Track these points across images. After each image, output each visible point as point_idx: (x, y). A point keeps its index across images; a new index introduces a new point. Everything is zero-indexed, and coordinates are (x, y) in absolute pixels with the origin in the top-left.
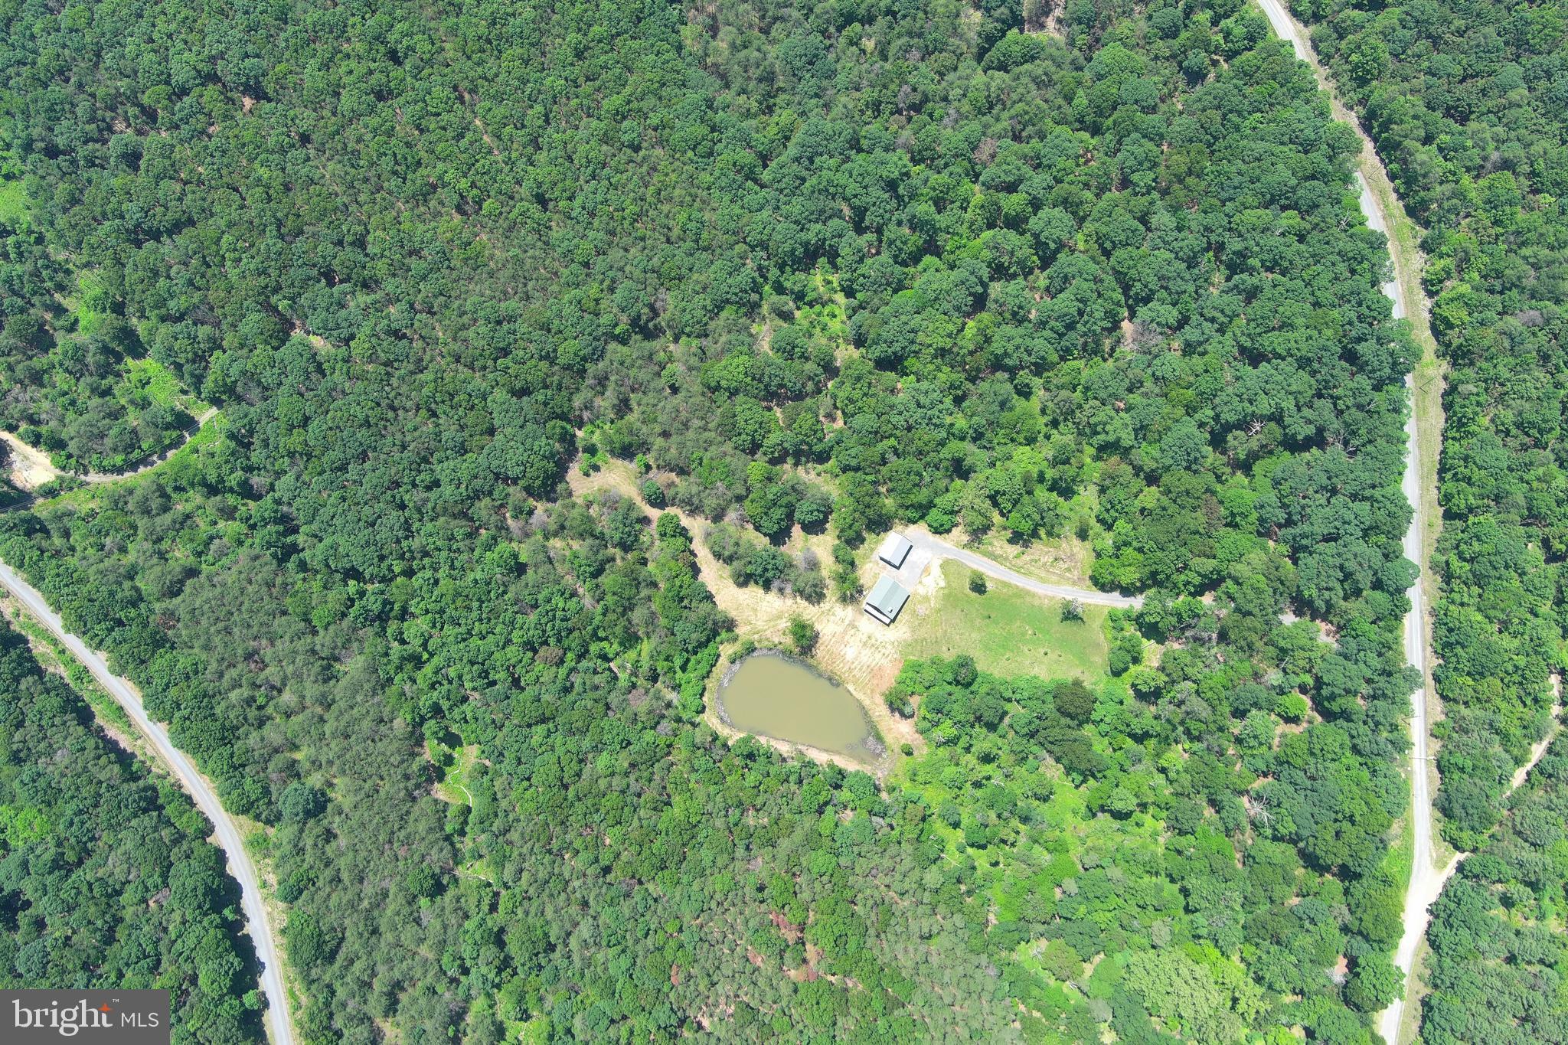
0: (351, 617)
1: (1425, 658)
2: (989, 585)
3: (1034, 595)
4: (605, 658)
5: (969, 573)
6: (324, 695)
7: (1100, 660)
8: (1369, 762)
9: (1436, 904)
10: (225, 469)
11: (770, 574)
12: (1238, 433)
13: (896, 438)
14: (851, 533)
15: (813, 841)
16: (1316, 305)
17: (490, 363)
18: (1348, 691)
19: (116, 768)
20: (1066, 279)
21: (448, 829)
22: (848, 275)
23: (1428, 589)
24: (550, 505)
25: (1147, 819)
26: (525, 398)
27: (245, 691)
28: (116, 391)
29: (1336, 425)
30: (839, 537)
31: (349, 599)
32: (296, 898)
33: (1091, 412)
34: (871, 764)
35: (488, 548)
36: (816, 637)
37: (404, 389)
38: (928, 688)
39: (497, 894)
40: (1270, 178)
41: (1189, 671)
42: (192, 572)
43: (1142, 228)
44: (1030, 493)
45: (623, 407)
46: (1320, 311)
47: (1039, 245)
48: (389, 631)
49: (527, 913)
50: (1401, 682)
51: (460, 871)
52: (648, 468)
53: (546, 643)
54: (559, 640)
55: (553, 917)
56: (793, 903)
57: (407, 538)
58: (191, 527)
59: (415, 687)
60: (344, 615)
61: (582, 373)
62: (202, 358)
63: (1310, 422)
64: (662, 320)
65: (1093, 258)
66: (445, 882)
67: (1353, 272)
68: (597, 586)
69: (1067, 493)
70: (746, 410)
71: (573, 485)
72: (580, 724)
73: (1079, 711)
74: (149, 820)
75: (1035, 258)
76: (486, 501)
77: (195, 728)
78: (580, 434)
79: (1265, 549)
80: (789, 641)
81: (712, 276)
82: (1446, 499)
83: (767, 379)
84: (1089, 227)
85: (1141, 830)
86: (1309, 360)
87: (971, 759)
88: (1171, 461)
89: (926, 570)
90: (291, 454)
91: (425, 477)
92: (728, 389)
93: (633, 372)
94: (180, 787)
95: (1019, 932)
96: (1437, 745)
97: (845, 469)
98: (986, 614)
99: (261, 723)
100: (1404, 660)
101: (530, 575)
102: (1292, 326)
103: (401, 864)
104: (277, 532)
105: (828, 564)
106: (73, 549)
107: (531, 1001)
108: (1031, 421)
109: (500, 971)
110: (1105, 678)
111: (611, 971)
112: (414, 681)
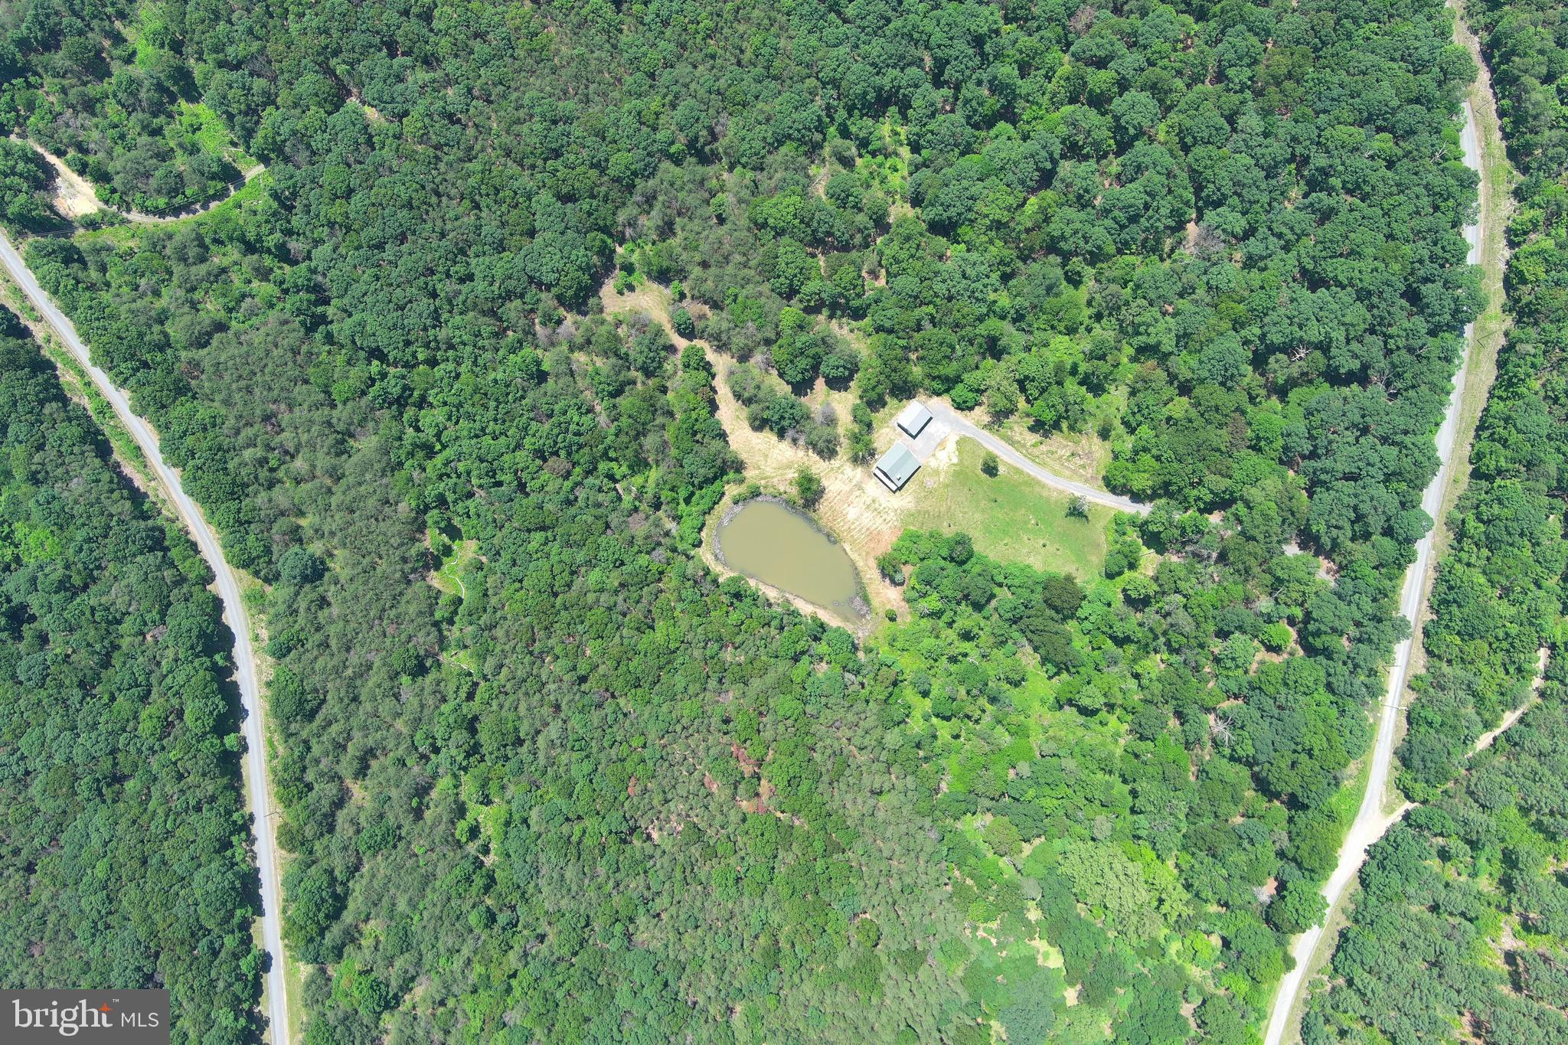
0: (370, 397)
1: (1419, 611)
2: (1002, 469)
3: (1044, 486)
4: (612, 478)
5: (983, 454)
6: (334, 468)
7: (1097, 560)
8: (1340, 702)
9: (1375, 845)
10: (265, 229)
11: (786, 423)
12: (1280, 356)
13: (935, 306)
14: (873, 395)
15: (784, 685)
16: (1390, 237)
17: (540, 162)
18: (1334, 630)
19: (128, 504)
20: (1139, 169)
21: (438, 615)
22: (916, 129)
23: (1438, 544)
24: (579, 318)
25: (1113, 720)
26: (569, 205)
27: (259, 452)
28: (166, 132)
29: (1383, 364)
30: (861, 397)
31: (370, 378)
32: (284, 656)
33: (1137, 311)
34: (854, 623)
35: (513, 351)
36: (821, 492)
37: (450, 176)
38: (922, 560)
39: (476, 684)
40: (1371, 95)
41: (1182, 585)
42: (221, 327)
43: (1228, 127)
44: (1060, 383)
45: (667, 230)
46: (1391, 244)
47: (1118, 129)
48: (406, 416)
49: (501, 707)
50: (1389, 630)
51: (444, 657)
52: (682, 296)
53: (556, 454)
54: (569, 454)
55: (526, 713)
56: (756, 738)
57: (434, 327)
58: (225, 282)
59: (423, 475)
60: (364, 393)
61: (630, 188)
62: (255, 112)
63: (1355, 356)
64: (720, 146)
65: (1171, 151)
66: (428, 665)
67: (1436, 208)
68: (614, 406)
69: (1097, 389)
70: (789, 252)
71: (605, 301)
72: (578, 537)
73: (1065, 605)
74: (154, 558)
75: (1112, 142)
76: (517, 303)
77: (206, 478)
78: (620, 250)
79: (1283, 477)
80: (794, 492)
81: (778, 108)
82: (1477, 457)
83: (815, 224)
84: (1174, 118)
85: (1104, 729)
86: (1369, 293)
87: (951, 634)
88: (1207, 374)
89: (942, 445)
90: (331, 224)
91: (459, 269)
92: (774, 228)
93: (681, 195)
94: (187, 533)
95: (967, 804)
96: (1412, 697)
97: (879, 329)
98: (993, 496)
99: (271, 485)
100: (1397, 609)
101: (550, 385)
102: (1360, 255)
103: (388, 641)
104: (309, 301)
105: (845, 422)
106: (108, 285)
107: (493, 788)
108: (1075, 311)
109: (468, 755)
110: (1098, 578)
111: (572, 773)
112: (423, 469)
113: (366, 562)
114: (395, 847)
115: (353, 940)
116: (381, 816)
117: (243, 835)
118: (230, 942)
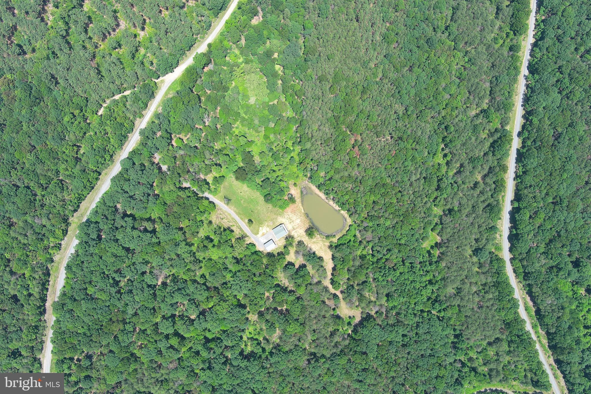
0: (446, 305)
1: (132, 138)
2: (247, 221)
3: (235, 211)
4: (373, 255)
5: (251, 227)
6: (463, 284)
7: (226, 183)
9: (171, 72)
10: (467, 374)
11: (312, 255)
12: (148, 229)
13: (253, 279)
14: (282, 256)
15: (337, 171)
16: (101, 257)
17: (370, 368)
19: (533, 290)
21: (441, 226)
22: (240, 343)
24: (370, 312)
25: (237, 132)
26: (364, 351)
27: (487, 296)
29: (117, 217)
30: (285, 257)
31: (444, 311)
32: (493, 226)
33: (188, 259)
34: (308, 186)
35: (395, 307)
36: (306, 230)
37: (401, 372)
38: (281, 199)
39: (434, 201)
40: (89, 306)
41: (204, 166)
42: (490, 344)
44: (220, 242)
45: (332, 334)
46: (101, 254)
47: (174, 323)
48: (435, 295)
49: (428, 191)
50: (146, 133)
51: (441, 213)
52: (334, 309)
53: (389, 268)
54: (385, 267)
55: (421, 186)
57: (419, 322)
58: (485, 359)
59: (434, 273)
60: (448, 307)
61: (341, 351)
63: (126, 221)
64: (308, 356)
66: (447, 211)
68: (366, 278)
69: (208, 238)
70: (296, 312)
71: (360, 315)
73: (241, 170)
74: (529, 269)
75: (177, 319)
76: (390, 322)
77: (506, 291)
78: (350, 332)
80: (316, 233)
82: (97, 179)
84: (155, 320)
85: (240, 130)
87: (279, 173)
88: (173, 230)
89: (263, 234)
90: (445, 368)
91: (406, 340)
92: (298, 322)
93: (325, 343)
95: (290, 120)
96: (144, 112)
97: (273, 277)
98: (252, 213)
99: (485, 285)
100: (141, 138)
101: (386, 292)
102: (112, 254)
103: (459, 222)
104: (459, 344)
105: (292, 250)
106: (525, 370)
107: (436, 167)
108: (207, 265)
109: (442, 179)
110: (227, 177)
111: (411, 163)
112: (434, 276)
113: (460, 249)
114: (471, 157)
115: (491, 133)
116: (473, 168)
117: (518, 174)
118: (529, 143)
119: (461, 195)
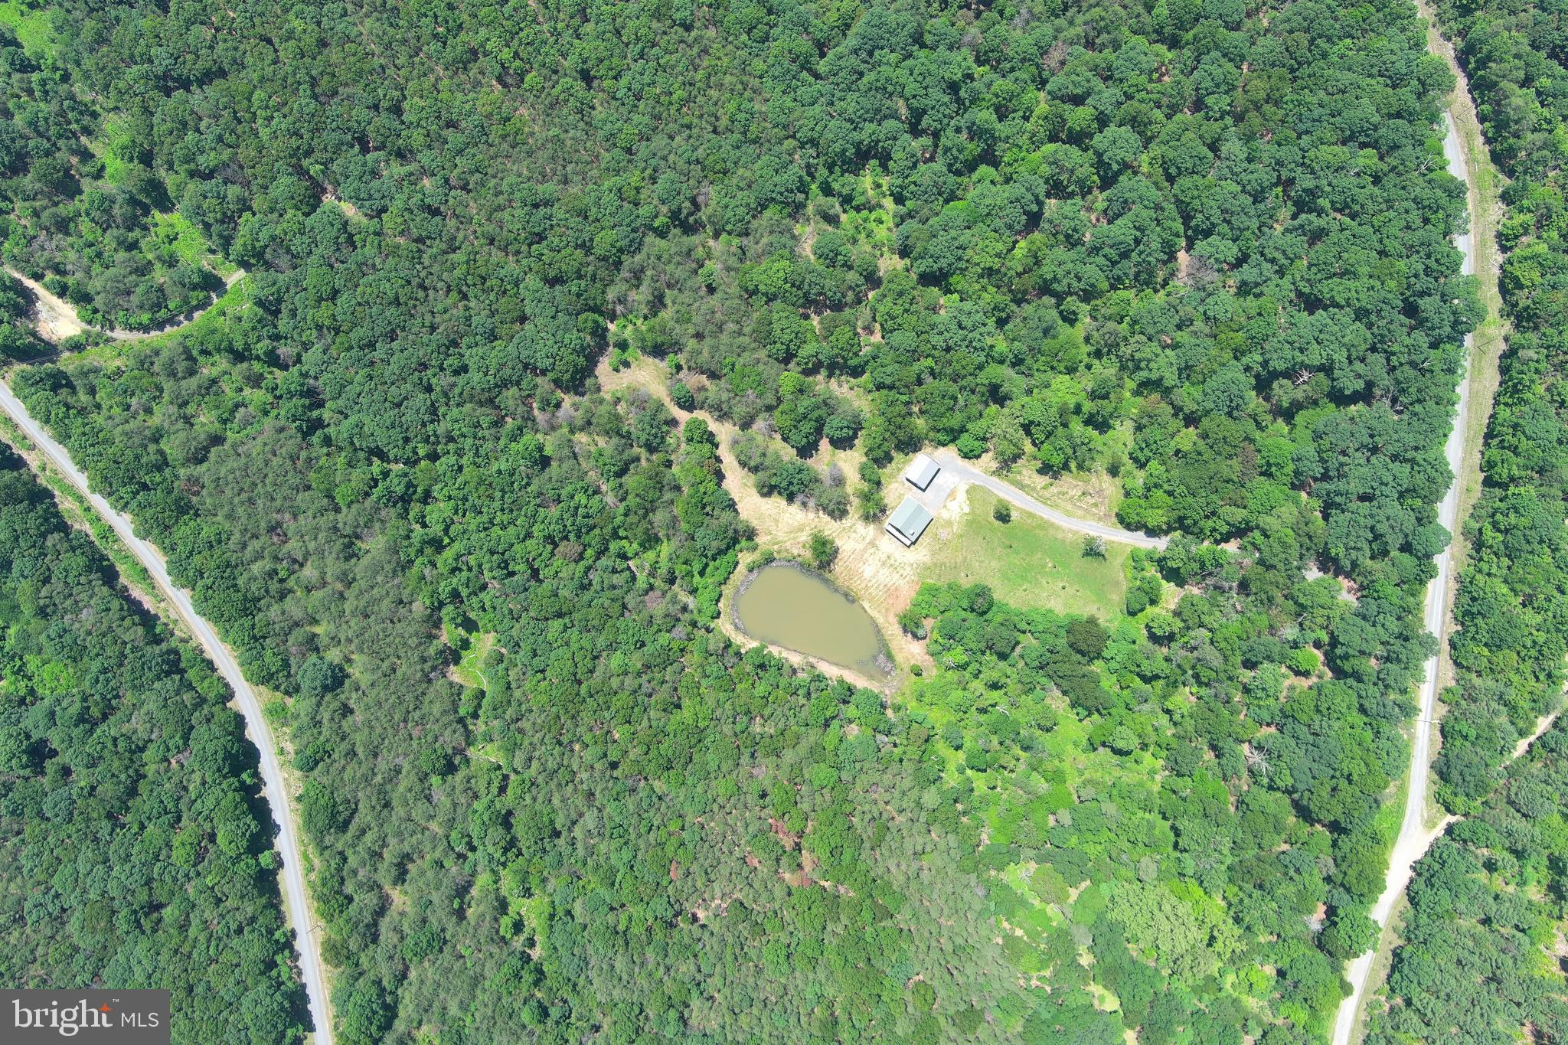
0: (374, 497)
1: (1444, 622)
2: (1014, 515)
3: (1058, 528)
4: (624, 557)
5: (994, 502)
6: (345, 574)
7: (1118, 598)
8: (1374, 723)
9: (1420, 862)
10: (253, 336)
11: (794, 488)
12: (1285, 382)
13: (934, 357)
14: (879, 453)
15: (817, 753)
16: (1382, 253)
17: (524, 248)
18: (1362, 653)
19: (140, 630)
20: (1126, 205)
21: (462, 712)
22: (899, 182)
23: (1457, 554)
24: (577, 399)
25: (1147, 757)
26: (558, 287)
27: (266, 564)
28: (142, 244)
29: (1386, 381)
30: (866, 454)
31: (373, 479)
32: (312, 769)
33: (1135, 346)
34: (880, 681)
35: (514, 438)
36: (835, 553)
37: (436, 269)
38: (942, 612)
39: (506, 777)
40: (1352, 113)
41: (1206, 619)
42: (217, 440)
43: (1210, 155)
44: (1065, 425)
45: (657, 303)
46: (1386, 261)
47: (1100, 164)
48: (412, 514)
49: (535, 799)
50: (1417, 648)
51: (471, 752)
52: (679, 368)
53: (566, 538)
54: (578, 537)
55: (560, 806)
56: (793, 811)
57: (432, 422)
58: (217, 394)
59: (435, 572)
60: (367, 494)
61: (618, 264)
62: (231, 219)
63: (1359, 376)
64: (703, 215)
65: (1156, 184)
66: (456, 762)
67: (1426, 221)
68: (621, 485)
69: (1103, 427)
70: (782, 317)
71: (602, 380)
72: (596, 623)
73: (1091, 649)
74: (171, 683)
75: (1095, 178)
76: (513, 391)
77: (218, 597)
78: (612, 327)
79: (1296, 502)
80: (808, 555)
81: (759, 173)
82: (1488, 465)
83: (806, 287)
84: (1156, 149)
85: (1140, 767)
86: (1368, 312)
87: (977, 686)
88: (1212, 406)
89: (952, 495)
90: (319, 328)
91: (452, 362)
92: (765, 294)
93: (669, 268)
94: (202, 652)
95: (1011, 854)
96: (1443, 710)
97: (880, 387)
98: (1008, 543)
99: (282, 596)
100: (1422, 626)
101: (554, 469)
102: (1355, 275)
103: (415, 743)
104: (303, 406)
105: (854, 481)
106: (98, 407)
107: (534, 881)
108: (1074, 351)
109: (506, 850)
110: (1120, 616)
111: (613, 862)
112: (434, 565)
113: (385, 665)
114: (441, 950)
116: (424, 921)
117: (287, 952)
119: (434, 826)
